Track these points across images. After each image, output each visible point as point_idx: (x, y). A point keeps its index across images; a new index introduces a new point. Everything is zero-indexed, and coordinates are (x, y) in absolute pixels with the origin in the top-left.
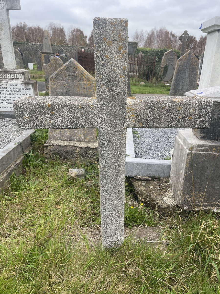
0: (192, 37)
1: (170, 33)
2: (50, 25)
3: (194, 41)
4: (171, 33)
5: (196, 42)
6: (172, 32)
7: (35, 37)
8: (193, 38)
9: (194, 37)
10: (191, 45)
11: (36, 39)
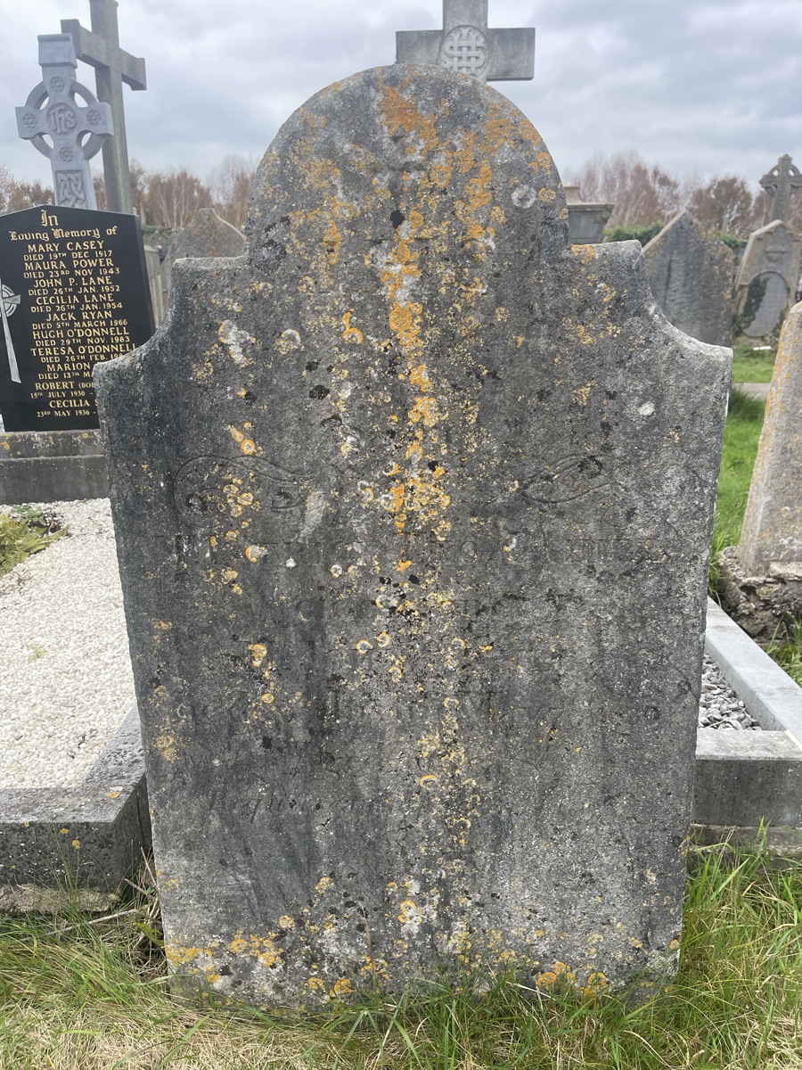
0: (734, 181)
1: (650, 173)
2: (229, 166)
3: (742, 194)
4: (656, 173)
5: (748, 197)
6: (660, 169)
7: (175, 207)
8: (736, 185)
9: (739, 181)
10: (732, 208)
11: (178, 217)
